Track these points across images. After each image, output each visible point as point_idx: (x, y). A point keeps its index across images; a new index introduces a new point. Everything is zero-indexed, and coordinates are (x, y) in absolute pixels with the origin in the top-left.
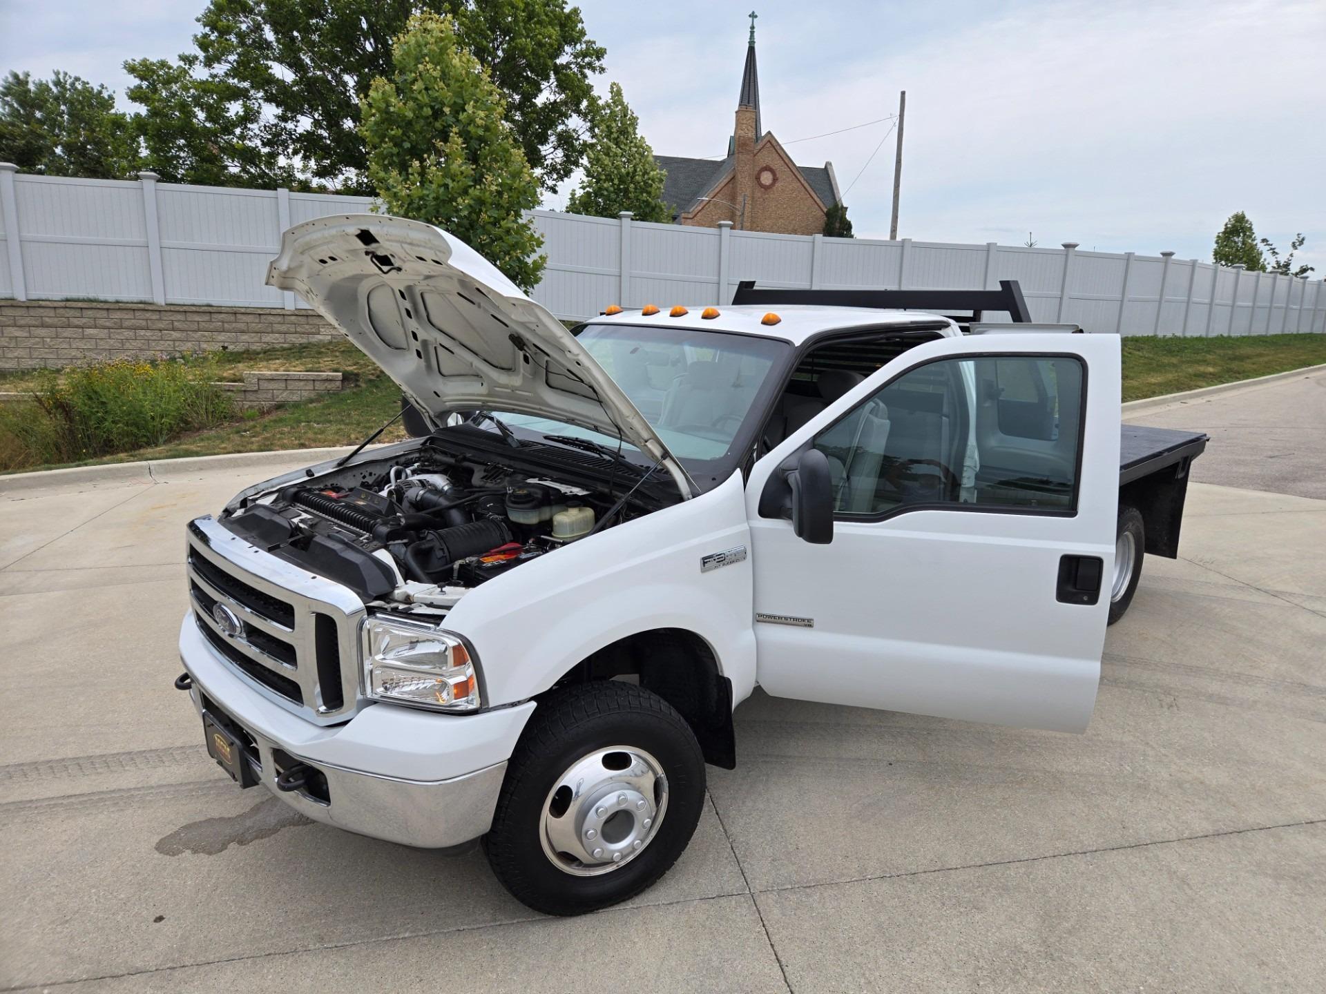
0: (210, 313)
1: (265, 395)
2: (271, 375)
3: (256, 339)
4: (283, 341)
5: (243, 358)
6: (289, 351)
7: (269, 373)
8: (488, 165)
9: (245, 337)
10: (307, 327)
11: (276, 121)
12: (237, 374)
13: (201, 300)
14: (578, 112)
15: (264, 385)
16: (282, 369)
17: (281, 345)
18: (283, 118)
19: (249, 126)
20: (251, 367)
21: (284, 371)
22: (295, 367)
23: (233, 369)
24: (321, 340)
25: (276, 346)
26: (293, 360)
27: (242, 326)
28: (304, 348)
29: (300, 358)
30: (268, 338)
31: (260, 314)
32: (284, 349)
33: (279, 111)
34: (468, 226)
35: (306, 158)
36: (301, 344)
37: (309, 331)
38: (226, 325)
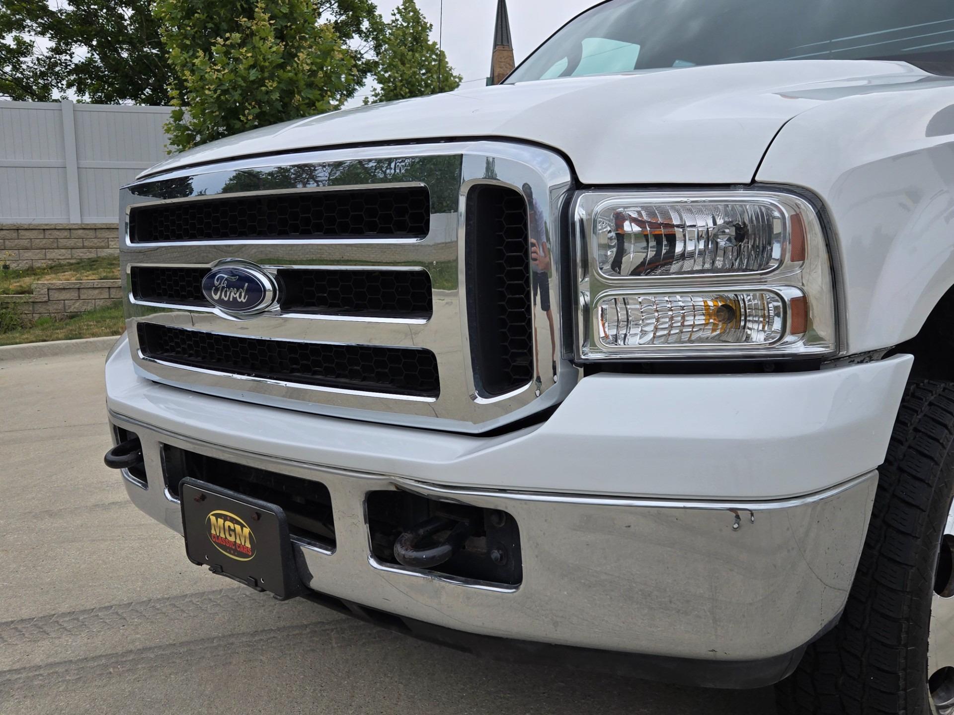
1: (55, 307)
2: (63, 283)
3: (41, 256)
4: (70, 256)
5: (28, 274)
6: (77, 265)
7: (61, 282)
8: (296, 44)
9: (28, 254)
10: (96, 241)
11: (50, 54)
12: (24, 286)
14: (359, 32)
15: (55, 295)
16: (73, 278)
17: (68, 261)
18: (57, 51)
19: (22, 59)
20: (38, 279)
21: (76, 280)
22: (87, 276)
23: (18, 282)
24: (111, 254)
25: (62, 262)
26: (83, 271)
27: (25, 243)
28: (93, 261)
29: (91, 269)
30: (54, 254)
31: (44, 230)
32: (72, 264)
33: (53, 44)
34: (281, 109)
35: (80, 91)
36: (89, 259)
37: (98, 244)
38: (7, 242)
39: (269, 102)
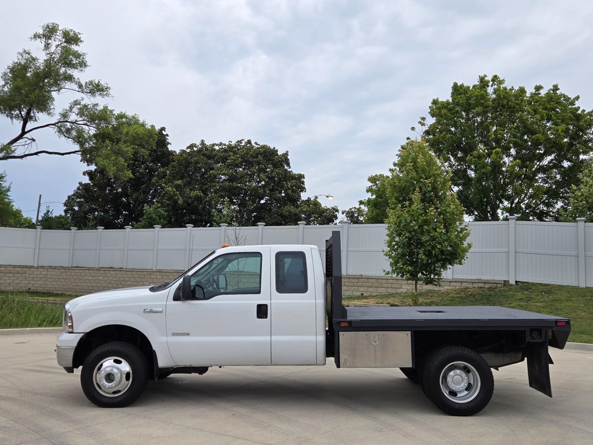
0: (359, 278)
3: (375, 290)
4: (386, 291)
9: (371, 289)
10: (397, 285)
13: (358, 273)
24: (402, 292)
27: (370, 284)
30: (380, 290)
37: (398, 287)
38: (364, 284)
39: (414, 230)
